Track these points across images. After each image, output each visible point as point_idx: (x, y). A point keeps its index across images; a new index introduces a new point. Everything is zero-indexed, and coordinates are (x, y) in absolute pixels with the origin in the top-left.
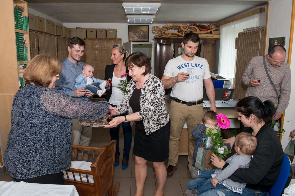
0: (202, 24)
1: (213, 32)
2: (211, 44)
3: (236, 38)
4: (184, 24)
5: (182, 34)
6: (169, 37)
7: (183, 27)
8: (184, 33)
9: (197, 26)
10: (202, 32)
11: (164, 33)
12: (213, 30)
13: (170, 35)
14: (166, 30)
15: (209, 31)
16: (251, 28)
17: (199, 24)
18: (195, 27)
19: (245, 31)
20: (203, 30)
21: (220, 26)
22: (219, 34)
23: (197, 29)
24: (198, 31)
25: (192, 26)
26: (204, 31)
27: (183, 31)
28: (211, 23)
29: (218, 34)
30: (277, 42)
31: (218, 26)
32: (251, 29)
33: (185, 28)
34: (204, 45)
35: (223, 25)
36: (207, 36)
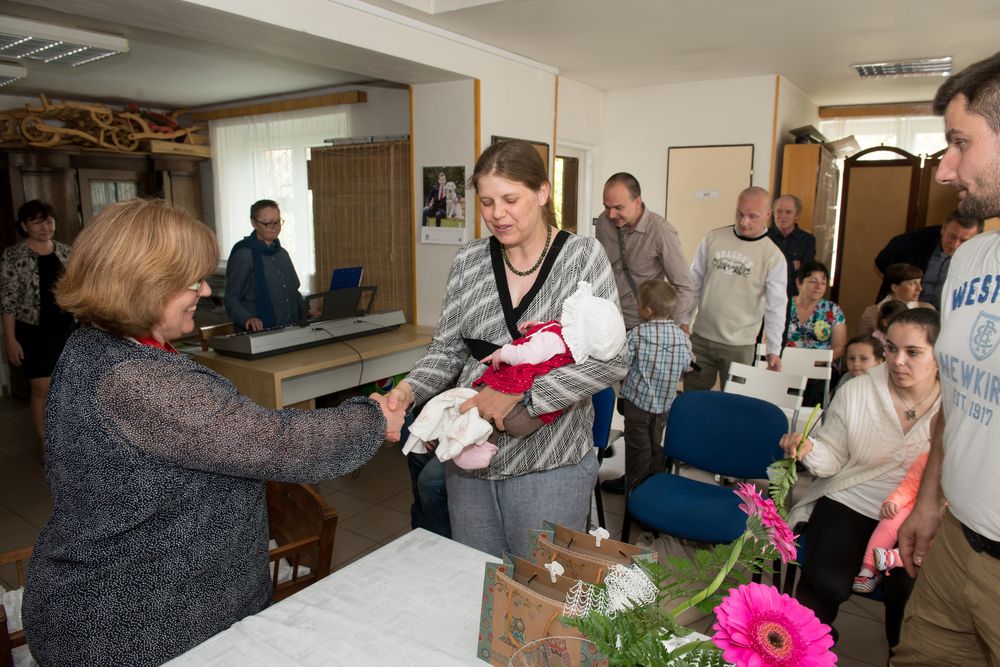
0: (152, 110)
1: (191, 137)
2: (184, 173)
3: (308, 162)
4: (97, 104)
5: (97, 136)
6: (54, 146)
7: (97, 115)
8: (102, 133)
9: (144, 116)
10: (160, 135)
11: (33, 130)
12: (192, 132)
13: (56, 139)
14: (38, 119)
15: (179, 133)
16: (351, 139)
17: (145, 109)
18: (136, 117)
19: (331, 144)
20: (164, 128)
21: (207, 121)
22: (207, 143)
23: (144, 124)
24: (148, 133)
25: (128, 115)
26: (165, 132)
27: (100, 129)
28: (172, 109)
29: (204, 145)
30: (444, 177)
31: (201, 121)
32: (350, 142)
33: (101, 120)
34: (170, 175)
35: (220, 121)
36: (176, 149)
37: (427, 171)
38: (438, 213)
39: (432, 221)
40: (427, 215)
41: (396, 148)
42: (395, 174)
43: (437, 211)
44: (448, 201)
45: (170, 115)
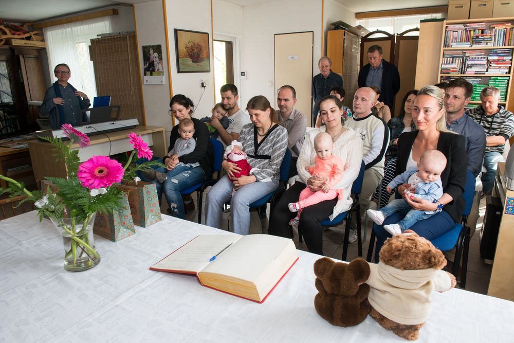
0: (12, 24)
2: (32, 56)
3: (89, 46)
9: (7, 26)
10: (16, 36)
12: (34, 35)
15: (27, 35)
16: (109, 34)
17: (7, 23)
18: (2, 27)
19: (100, 37)
20: (18, 33)
21: (42, 28)
22: (43, 40)
23: (7, 30)
24: (9, 35)
26: (19, 35)
28: (23, 22)
29: (41, 41)
30: (152, 51)
34: (23, 57)
35: (48, 28)
36: (25, 43)
37: (144, 48)
38: (151, 69)
40: (146, 70)
41: (130, 37)
42: (130, 51)
43: (150, 68)
45: (22, 26)
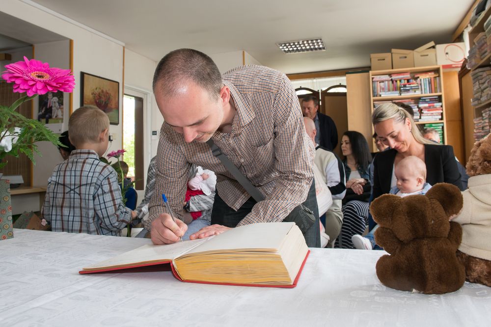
30: (51, 95)
39: (44, 120)
44: (53, 108)
